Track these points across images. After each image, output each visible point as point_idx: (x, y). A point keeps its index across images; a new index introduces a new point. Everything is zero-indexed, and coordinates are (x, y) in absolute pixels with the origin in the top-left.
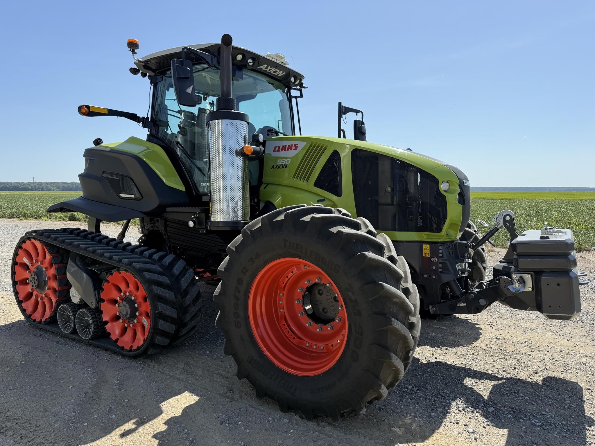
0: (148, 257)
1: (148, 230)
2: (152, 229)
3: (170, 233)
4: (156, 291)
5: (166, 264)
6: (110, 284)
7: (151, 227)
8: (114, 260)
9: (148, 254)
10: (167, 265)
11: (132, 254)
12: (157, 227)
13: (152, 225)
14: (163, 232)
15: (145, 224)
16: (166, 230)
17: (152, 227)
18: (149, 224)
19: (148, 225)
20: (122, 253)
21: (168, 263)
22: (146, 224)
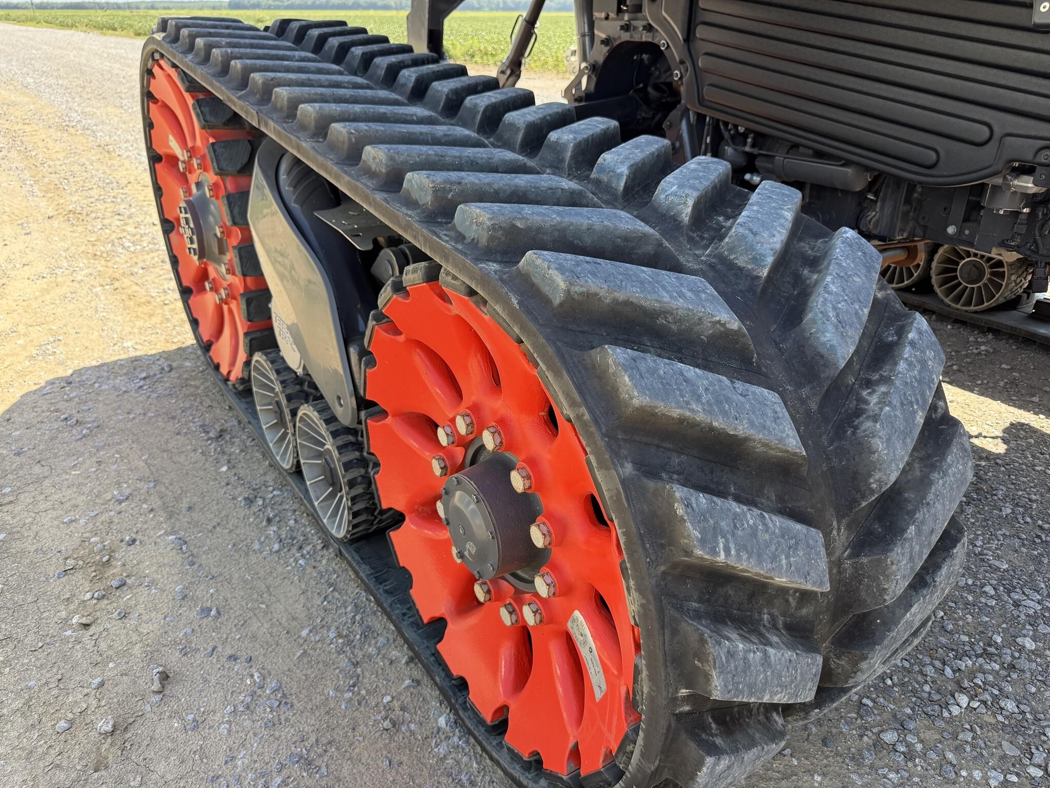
0: (627, 188)
1: (606, 42)
2: (625, 36)
3: (707, 54)
4: (703, 541)
5: (757, 260)
6: (402, 338)
7: (622, 28)
8: (411, 203)
9: (624, 170)
10: (765, 273)
11: (531, 163)
12: (649, 28)
13: (626, 17)
14: (676, 54)
15: (596, 14)
16: (689, 37)
17: (626, 28)
18: (612, 15)
19: (607, 18)
20: (469, 152)
21: (770, 260)
22: (603, 15)
